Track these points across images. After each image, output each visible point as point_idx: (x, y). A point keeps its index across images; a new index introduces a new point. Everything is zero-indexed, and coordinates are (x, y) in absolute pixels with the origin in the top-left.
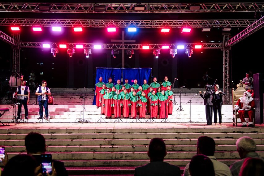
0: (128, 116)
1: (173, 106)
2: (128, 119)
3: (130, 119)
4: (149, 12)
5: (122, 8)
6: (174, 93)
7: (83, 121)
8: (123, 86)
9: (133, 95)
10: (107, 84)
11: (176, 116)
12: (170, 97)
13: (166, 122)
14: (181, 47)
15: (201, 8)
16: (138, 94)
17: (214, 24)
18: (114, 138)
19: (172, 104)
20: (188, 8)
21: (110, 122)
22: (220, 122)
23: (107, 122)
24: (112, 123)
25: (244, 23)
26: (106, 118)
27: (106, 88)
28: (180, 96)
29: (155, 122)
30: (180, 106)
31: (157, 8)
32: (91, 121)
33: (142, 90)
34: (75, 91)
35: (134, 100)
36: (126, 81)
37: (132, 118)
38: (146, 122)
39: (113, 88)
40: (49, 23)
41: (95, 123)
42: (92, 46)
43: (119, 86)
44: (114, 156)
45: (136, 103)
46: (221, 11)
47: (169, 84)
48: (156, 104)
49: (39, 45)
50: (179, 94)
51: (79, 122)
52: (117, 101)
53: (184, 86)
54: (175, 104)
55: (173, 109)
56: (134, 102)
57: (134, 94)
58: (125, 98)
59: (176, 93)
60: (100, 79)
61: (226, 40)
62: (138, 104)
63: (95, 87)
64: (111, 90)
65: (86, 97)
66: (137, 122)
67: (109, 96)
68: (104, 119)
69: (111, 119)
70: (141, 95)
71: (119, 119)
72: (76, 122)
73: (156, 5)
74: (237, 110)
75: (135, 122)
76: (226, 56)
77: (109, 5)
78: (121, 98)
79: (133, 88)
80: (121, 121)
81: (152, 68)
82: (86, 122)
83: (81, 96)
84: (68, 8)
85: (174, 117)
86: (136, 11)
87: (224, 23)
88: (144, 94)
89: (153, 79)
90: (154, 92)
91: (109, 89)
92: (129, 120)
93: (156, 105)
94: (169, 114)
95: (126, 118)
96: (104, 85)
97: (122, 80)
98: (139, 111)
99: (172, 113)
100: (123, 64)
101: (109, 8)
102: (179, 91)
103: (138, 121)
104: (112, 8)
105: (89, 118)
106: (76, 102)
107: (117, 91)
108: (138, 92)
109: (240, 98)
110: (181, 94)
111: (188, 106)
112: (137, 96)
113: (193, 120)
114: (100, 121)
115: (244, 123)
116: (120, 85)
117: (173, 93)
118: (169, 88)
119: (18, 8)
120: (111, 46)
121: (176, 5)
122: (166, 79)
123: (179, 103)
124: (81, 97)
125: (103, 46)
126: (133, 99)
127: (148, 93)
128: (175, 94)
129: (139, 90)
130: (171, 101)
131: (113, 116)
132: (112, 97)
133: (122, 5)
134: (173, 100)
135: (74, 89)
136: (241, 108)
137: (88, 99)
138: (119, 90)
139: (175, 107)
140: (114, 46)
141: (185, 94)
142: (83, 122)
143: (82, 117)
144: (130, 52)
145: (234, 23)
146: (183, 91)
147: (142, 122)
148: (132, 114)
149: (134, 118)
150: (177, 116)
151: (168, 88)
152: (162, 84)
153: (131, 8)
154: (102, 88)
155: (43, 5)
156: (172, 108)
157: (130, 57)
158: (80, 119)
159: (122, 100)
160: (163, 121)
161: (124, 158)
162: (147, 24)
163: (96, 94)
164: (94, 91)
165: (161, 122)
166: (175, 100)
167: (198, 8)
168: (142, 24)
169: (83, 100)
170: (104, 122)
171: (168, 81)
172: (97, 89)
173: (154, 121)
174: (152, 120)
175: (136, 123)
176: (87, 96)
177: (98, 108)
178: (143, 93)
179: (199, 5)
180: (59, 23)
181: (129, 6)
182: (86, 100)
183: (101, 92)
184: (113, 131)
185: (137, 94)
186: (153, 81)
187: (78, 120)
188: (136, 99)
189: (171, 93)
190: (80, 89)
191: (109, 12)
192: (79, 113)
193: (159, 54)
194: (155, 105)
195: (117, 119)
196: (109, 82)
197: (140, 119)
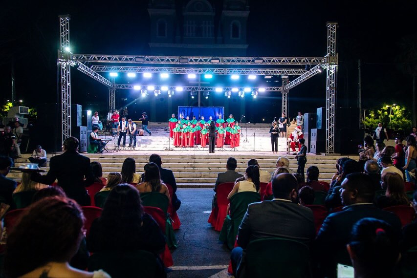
4: (223, 64)
5: (201, 61)
13: (234, 151)
14: (248, 90)
15: (264, 61)
17: (275, 72)
18: (194, 162)
20: (253, 61)
22: (277, 151)
25: (299, 72)
28: (246, 130)
29: (226, 151)
30: (246, 138)
31: (229, 61)
40: (140, 70)
41: (179, 151)
42: (174, 88)
44: (195, 176)
46: (279, 64)
49: (130, 87)
53: (250, 122)
61: (285, 84)
72: (163, 150)
73: (228, 58)
74: (290, 142)
76: (285, 98)
77: (191, 58)
80: (199, 150)
81: (224, 107)
84: (158, 60)
86: (213, 63)
87: (283, 72)
100: (199, 103)
101: (191, 61)
102: (246, 126)
104: (193, 60)
106: (162, 134)
109: (292, 133)
110: (247, 128)
111: (252, 138)
113: (256, 150)
115: (294, 152)
119: (118, 59)
120: (190, 88)
121: (244, 58)
123: (245, 136)
124: (165, 130)
125: (184, 89)
133: (201, 58)
136: (293, 140)
139: (242, 139)
140: (193, 89)
144: (206, 93)
145: (291, 72)
150: (243, 146)
153: (208, 60)
155: (139, 57)
161: (202, 177)
162: (221, 71)
165: (231, 151)
167: (261, 61)
168: (216, 71)
179: (262, 59)
180: (149, 70)
181: (207, 59)
184: (193, 157)
187: (165, 149)
189: (239, 128)
190: (163, 123)
191: (191, 63)
192: (165, 143)
193: (230, 95)
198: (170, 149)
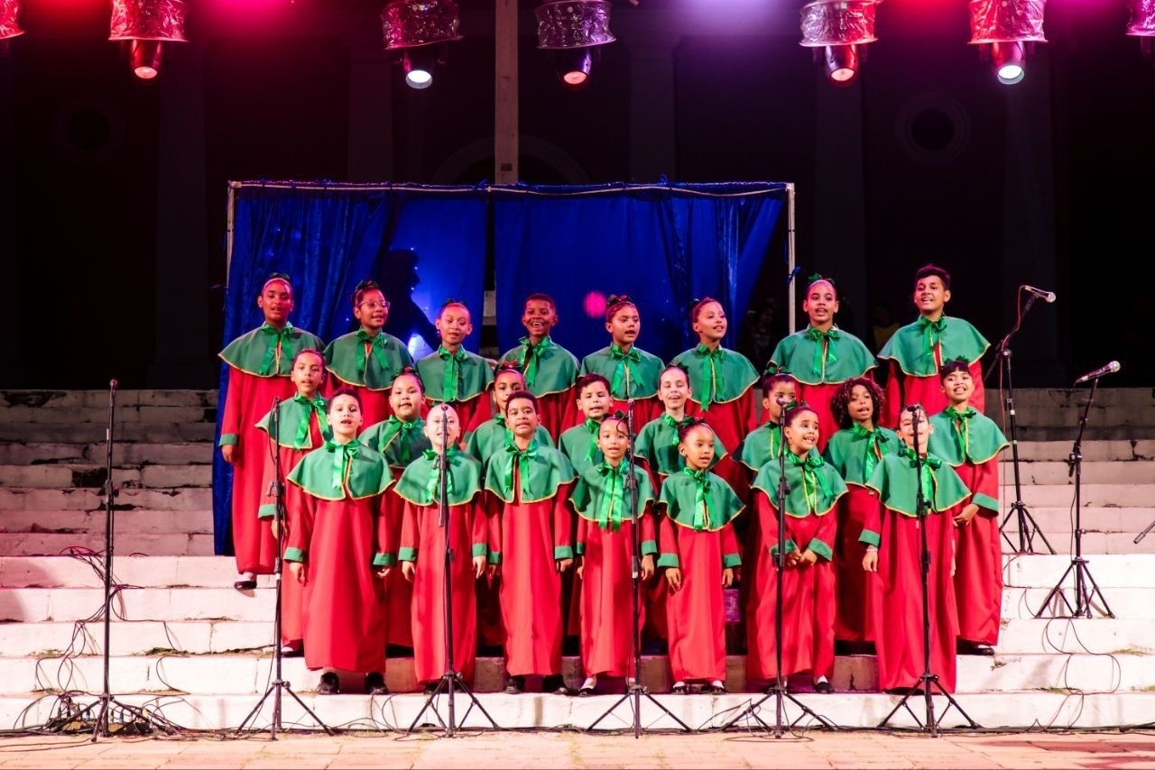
0: (556, 664)
1: (1005, 560)
2: (549, 699)
3: (572, 693)
6: (1015, 431)
7: (96, 711)
8: (504, 368)
9: (598, 456)
10: (344, 344)
11: (1029, 665)
12: (975, 474)
13: (930, 728)
16: (650, 440)
19: (995, 542)
21: (368, 724)
23: (336, 732)
24: (387, 743)
26: (333, 684)
27: (327, 386)
28: (1074, 464)
29: (826, 728)
30: (1079, 564)
32: (176, 714)
33: (690, 407)
34: (21, 413)
35: (609, 507)
36: (538, 312)
37: (589, 683)
38: (729, 728)
39: (403, 383)
41: (223, 734)
43: (461, 361)
45: (629, 536)
47: (963, 339)
48: (820, 548)
50: (1066, 447)
51: (57, 726)
52: (438, 517)
53: (1115, 366)
54: (1025, 549)
55: (1005, 592)
56: (610, 526)
57: (605, 444)
58: (514, 480)
59: (1033, 439)
60: (272, 296)
62: (648, 546)
63: (217, 375)
64: (375, 406)
65: (131, 475)
66: (638, 731)
67: (357, 468)
68: (306, 700)
69: (381, 699)
70: (675, 458)
71: (462, 699)
72: (24, 732)
75: (620, 732)
78: (474, 488)
79: (608, 386)
80: (476, 719)
81: (790, 187)
82: (128, 731)
83: (84, 467)
85: (1013, 677)
88: (699, 444)
89: (802, 295)
90: (803, 428)
91: (353, 392)
92: (557, 707)
93: (821, 559)
94: (969, 648)
95: (522, 685)
96: (305, 360)
97: (490, 309)
98: (656, 609)
99: (993, 639)
100: (507, 143)
102: (1072, 418)
103: (651, 715)
105: (156, 685)
106: (35, 529)
107: (436, 412)
108: (652, 425)
110: (1090, 447)
112: (639, 462)
114: (264, 720)
116: (467, 354)
117: (1003, 441)
118: (964, 385)
122: (933, 292)
123: (1063, 540)
124: (82, 480)
126: (597, 490)
127: (747, 432)
128: (1026, 449)
129: (662, 406)
130: (990, 514)
131: (396, 668)
132: (386, 481)
134: (1002, 503)
135: (13, 401)
137: (157, 497)
138: (454, 404)
139: (1025, 580)
141: (1122, 447)
142: (100, 728)
143: (87, 679)
144: (568, 22)
146: (1113, 416)
147: (688, 731)
148: (590, 642)
149: (607, 685)
150: (1043, 666)
151: (950, 385)
152: (892, 350)
154: (290, 389)
156: (993, 583)
157: (574, 78)
158: (66, 697)
159: (488, 504)
160: (902, 719)
163: (227, 450)
164: (213, 416)
165: (885, 727)
166: (1019, 507)
169: (102, 507)
170: (308, 722)
171: (949, 309)
172: (239, 390)
173: (808, 721)
174: (792, 713)
175: (630, 739)
176: (142, 465)
177: (249, 586)
178: (693, 436)
182: (129, 507)
183: (274, 424)
185: (640, 442)
186: (803, 320)
187: (47, 710)
188: (633, 490)
189: (983, 436)
190: (71, 398)
192: (60, 638)
193: (868, 39)
194: (809, 555)
195: (442, 700)
196: (356, 324)
197: (674, 702)
198: (117, 717)
